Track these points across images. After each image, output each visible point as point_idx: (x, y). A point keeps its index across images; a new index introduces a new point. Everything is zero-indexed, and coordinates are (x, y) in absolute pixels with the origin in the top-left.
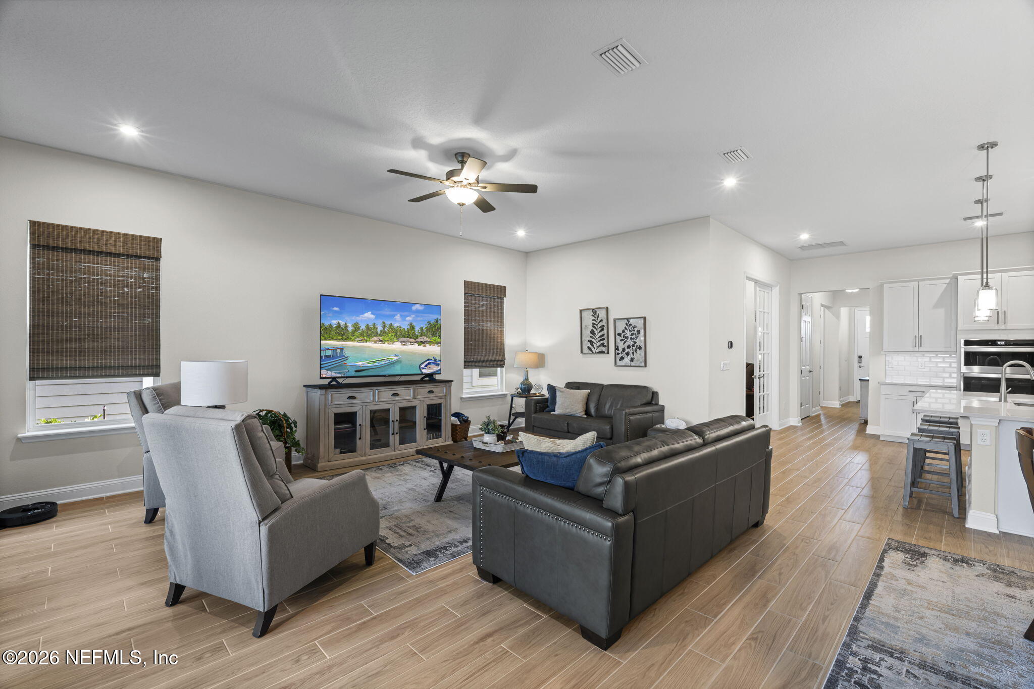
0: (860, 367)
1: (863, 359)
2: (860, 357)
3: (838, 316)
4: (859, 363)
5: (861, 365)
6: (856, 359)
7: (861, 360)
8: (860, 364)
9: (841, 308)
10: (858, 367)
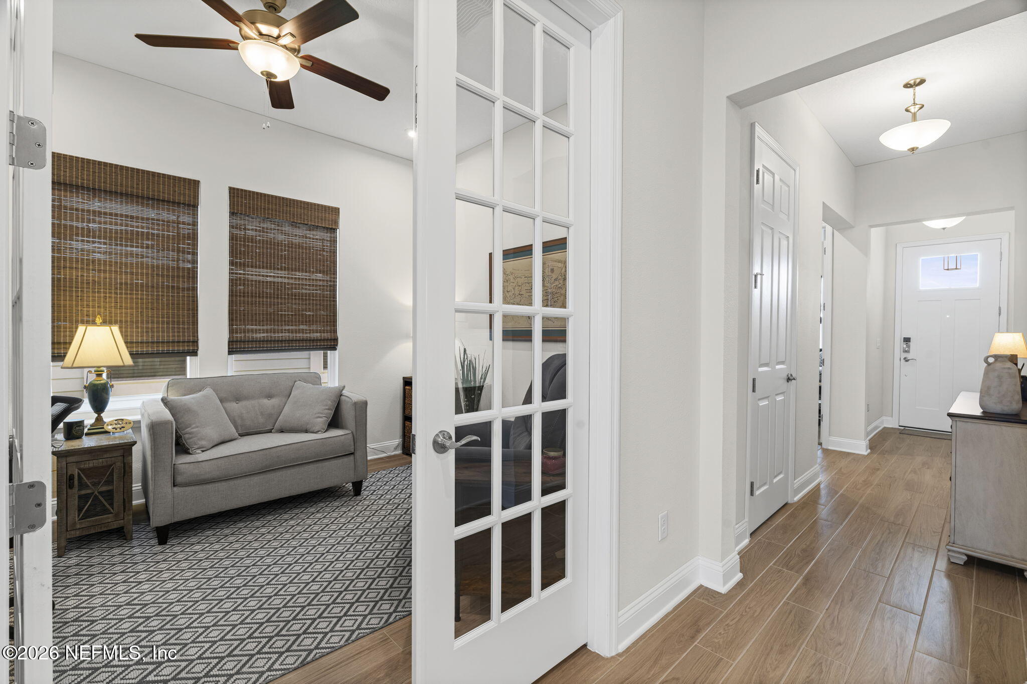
0: (906, 360)
1: (911, 344)
2: (907, 340)
3: (864, 248)
4: (905, 351)
5: (909, 356)
6: (899, 344)
7: (909, 347)
8: (906, 355)
9: (873, 230)
10: (903, 360)
